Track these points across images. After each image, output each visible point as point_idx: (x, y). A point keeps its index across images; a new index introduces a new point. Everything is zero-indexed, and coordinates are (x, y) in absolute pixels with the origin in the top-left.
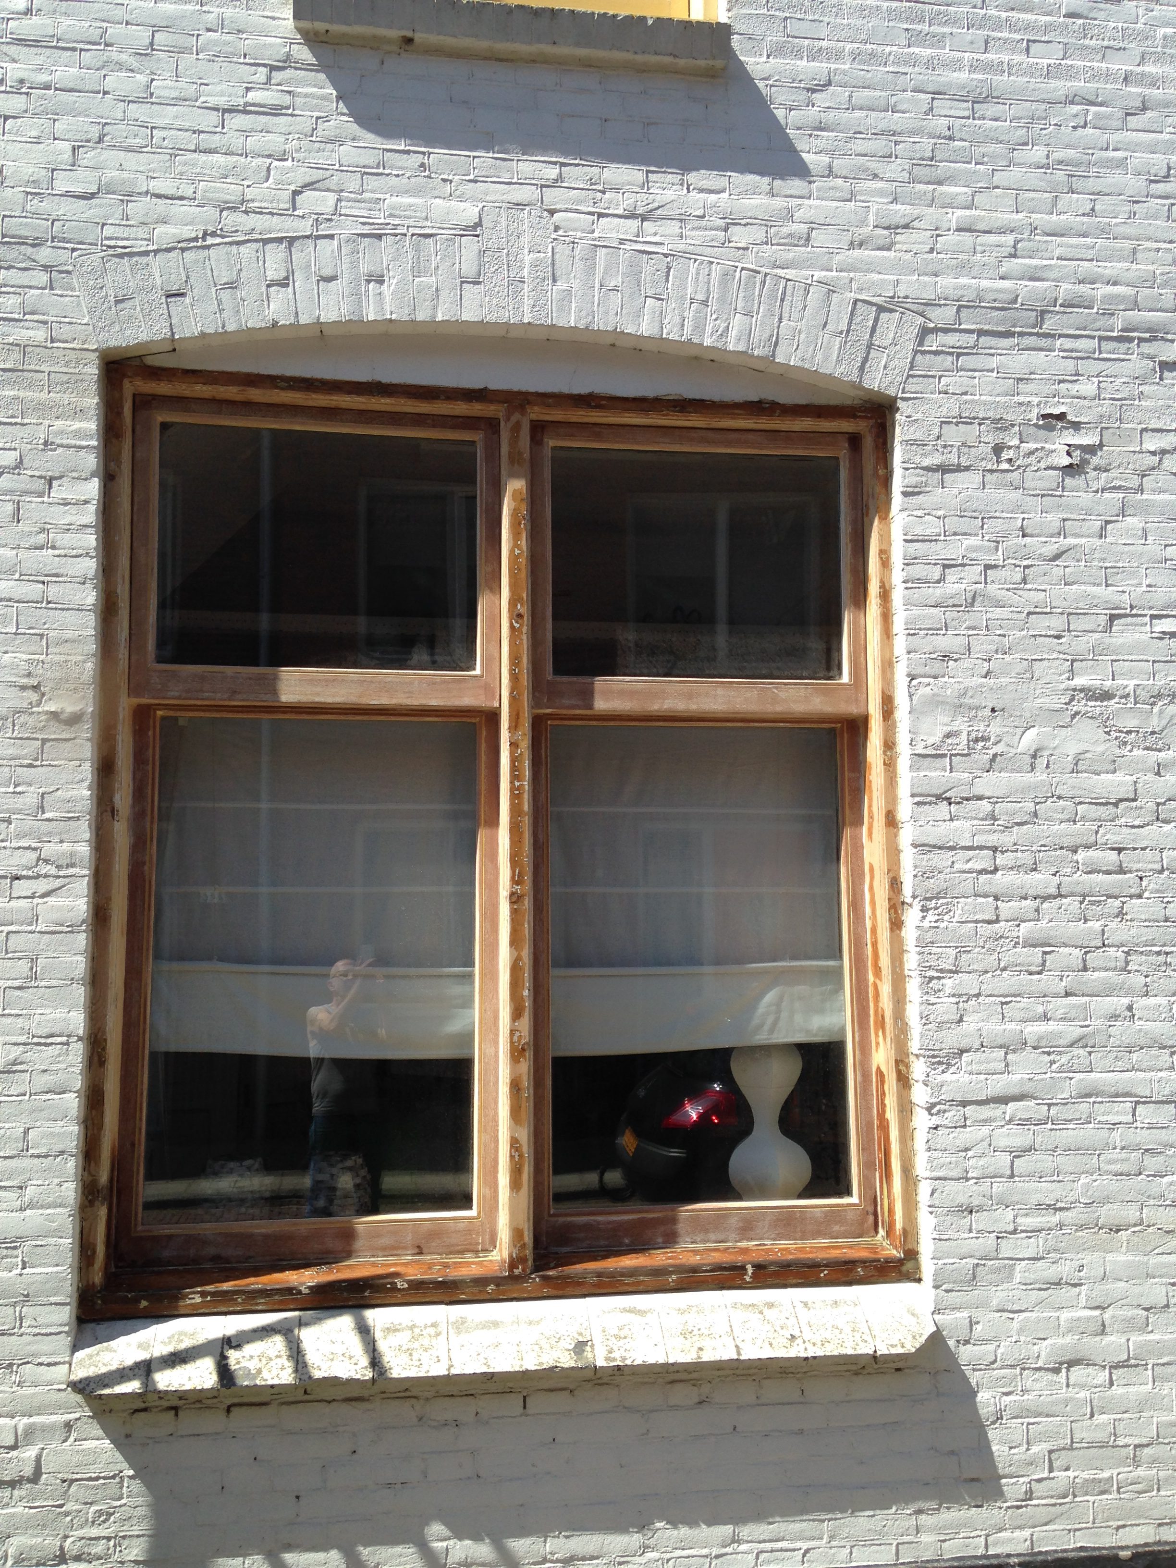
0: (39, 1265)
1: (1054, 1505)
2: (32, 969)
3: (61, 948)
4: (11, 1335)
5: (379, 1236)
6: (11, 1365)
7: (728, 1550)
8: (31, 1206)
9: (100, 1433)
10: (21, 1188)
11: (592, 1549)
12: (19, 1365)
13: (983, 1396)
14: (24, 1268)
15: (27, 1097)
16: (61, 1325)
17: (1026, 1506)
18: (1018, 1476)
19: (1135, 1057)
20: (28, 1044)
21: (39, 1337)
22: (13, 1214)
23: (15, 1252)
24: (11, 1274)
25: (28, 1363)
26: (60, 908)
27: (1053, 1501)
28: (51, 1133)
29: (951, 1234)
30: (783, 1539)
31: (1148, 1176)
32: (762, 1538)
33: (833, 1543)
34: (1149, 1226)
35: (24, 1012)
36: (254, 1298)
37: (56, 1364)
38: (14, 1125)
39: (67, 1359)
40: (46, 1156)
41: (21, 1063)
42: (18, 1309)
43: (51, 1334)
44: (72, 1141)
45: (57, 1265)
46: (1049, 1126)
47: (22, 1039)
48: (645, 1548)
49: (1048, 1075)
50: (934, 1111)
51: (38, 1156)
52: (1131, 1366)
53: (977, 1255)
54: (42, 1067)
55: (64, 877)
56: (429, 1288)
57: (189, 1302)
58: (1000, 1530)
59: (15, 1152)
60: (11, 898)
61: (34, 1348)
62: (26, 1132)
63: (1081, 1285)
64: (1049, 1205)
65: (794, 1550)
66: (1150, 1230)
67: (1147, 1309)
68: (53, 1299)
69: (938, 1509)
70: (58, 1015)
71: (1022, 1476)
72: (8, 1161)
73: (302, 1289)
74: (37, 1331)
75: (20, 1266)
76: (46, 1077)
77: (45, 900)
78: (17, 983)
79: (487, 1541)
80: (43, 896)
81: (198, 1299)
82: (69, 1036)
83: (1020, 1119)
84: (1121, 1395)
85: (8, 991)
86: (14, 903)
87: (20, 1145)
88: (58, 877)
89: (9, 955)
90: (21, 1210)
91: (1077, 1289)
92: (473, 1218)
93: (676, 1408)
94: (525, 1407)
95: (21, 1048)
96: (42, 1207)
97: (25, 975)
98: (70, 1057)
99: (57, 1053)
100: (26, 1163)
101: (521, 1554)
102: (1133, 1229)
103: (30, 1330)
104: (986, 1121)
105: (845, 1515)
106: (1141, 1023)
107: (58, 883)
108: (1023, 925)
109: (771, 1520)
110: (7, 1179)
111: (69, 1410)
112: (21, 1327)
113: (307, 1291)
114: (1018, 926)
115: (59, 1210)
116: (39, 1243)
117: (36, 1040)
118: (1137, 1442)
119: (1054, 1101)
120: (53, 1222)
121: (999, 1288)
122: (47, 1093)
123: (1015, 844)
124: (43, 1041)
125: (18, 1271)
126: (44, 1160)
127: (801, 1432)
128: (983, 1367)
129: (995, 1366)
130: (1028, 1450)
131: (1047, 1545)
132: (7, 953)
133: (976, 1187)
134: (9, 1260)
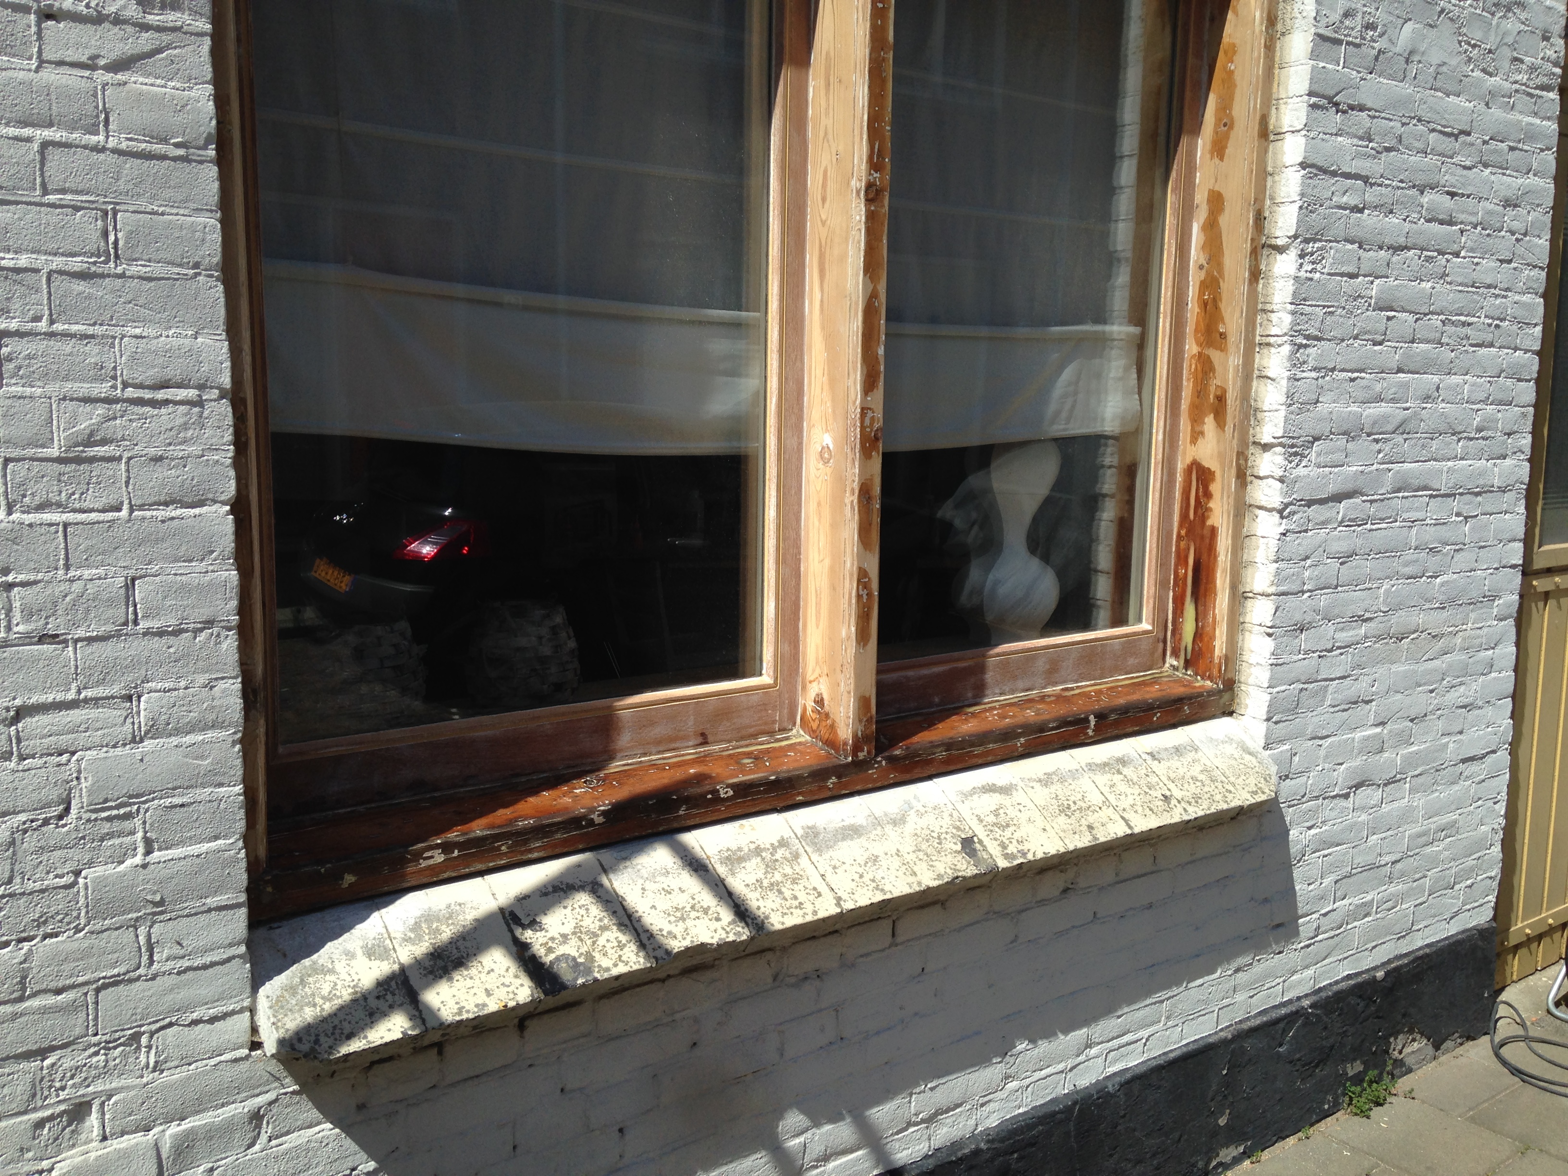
0: (181, 843)
1: (1332, 937)
2: (105, 234)
3: (168, 193)
4: (131, 981)
5: (652, 723)
6: (136, 1037)
7: (1082, 1058)
8: (154, 731)
9: (315, 1114)
10: (129, 698)
11: (957, 1096)
12: (152, 1034)
13: (1293, 833)
14: (148, 852)
15: (124, 513)
16: (231, 945)
17: (1313, 944)
18: (1311, 914)
19: (1435, 444)
20: (117, 401)
21: (190, 975)
22: (119, 751)
23: (127, 825)
24: (122, 868)
25: (171, 1025)
26: (158, 102)
27: (1332, 933)
28: (183, 586)
29: (1285, 658)
30: (1129, 1032)
31: (1428, 577)
32: (1111, 1035)
33: (1170, 1024)
34: (1422, 632)
35: (98, 330)
36: (526, 842)
37: (225, 1016)
38: (101, 571)
39: (246, 1003)
40: (177, 633)
41: (104, 442)
42: (142, 931)
43: (213, 964)
44: (226, 601)
45: (216, 838)
46: (1368, 526)
47: (102, 389)
48: (1007, 1077)
49: (1375, 467)
50: (1285, 513)
51: (161, 633)
52: (1399, 781)
53: (1303, 679)
54: (152, 451)
55: (159, 29)
56: (759, 792)
57: (424, 864)
58: (1295, 972)
59: (110, 628)
60: (41, 62)
61: (181, 996)
62: (130, 585)
63: (1371, 701)
64: (1359, 617)
65: (1136, 1041)
66: (1423, 635)
67: (1412, 721)
68: (211, 901)
69: (1251, 964)
70: (176, 342)
71: (1313, 913)
72: (96, 645)
73: (595, 817)
74: (186, 963)
75: (141, 850)
76: (161, 472)
77: (120, 77)
78: (76, 264)
79: (848, 1120)
80: (116, 66)
81: (439, 857)
82: (201, 387)
83: (1349, 520)
84: (1389, 811)
85: (57, 280)
86: (49, 75)
87: (119, 613)
88: (145, 27)
89: (52, 198)
90: (133, 741)
91: (1368, 707)
92: (769, 686)
93: (1042, 902)
94: (893, 935)
95: (101, 410)
96: (178, 732)
97: (91, 247)
98: (208, 432)
99: (180, 421)
100: (138, 647)
101: (884, 1126)
102: (1412, 636)
103: (170, 965)
104: (1324, 523)
105: (1181, 989)
106: (1444, 405)
107: (146, 41)
108: (1377, 282)
109: (1120, 1013)
110: (98, 683)
111: (253, 1088)
112: (151, 961)
113: (601, 820)
114: (1372, 283)
115: (210, 735)
116: (177, 801)
117: (130, 392)
118: (1394, 859)
119: (1375, 497)
120: (202, 757)
121: (1315, 713)
122: (166, 504)
123: (1382, 176)
124: (147, 395)
125: (138, 860)
126: (172, 640)
127: (1150, 906)
128: (1296, 802)
129: (1304, 800)
130: (1321, 884)
131: (1324, 980)
132: (45, 192)
133: (1309, 601)
134: (117, 841)
